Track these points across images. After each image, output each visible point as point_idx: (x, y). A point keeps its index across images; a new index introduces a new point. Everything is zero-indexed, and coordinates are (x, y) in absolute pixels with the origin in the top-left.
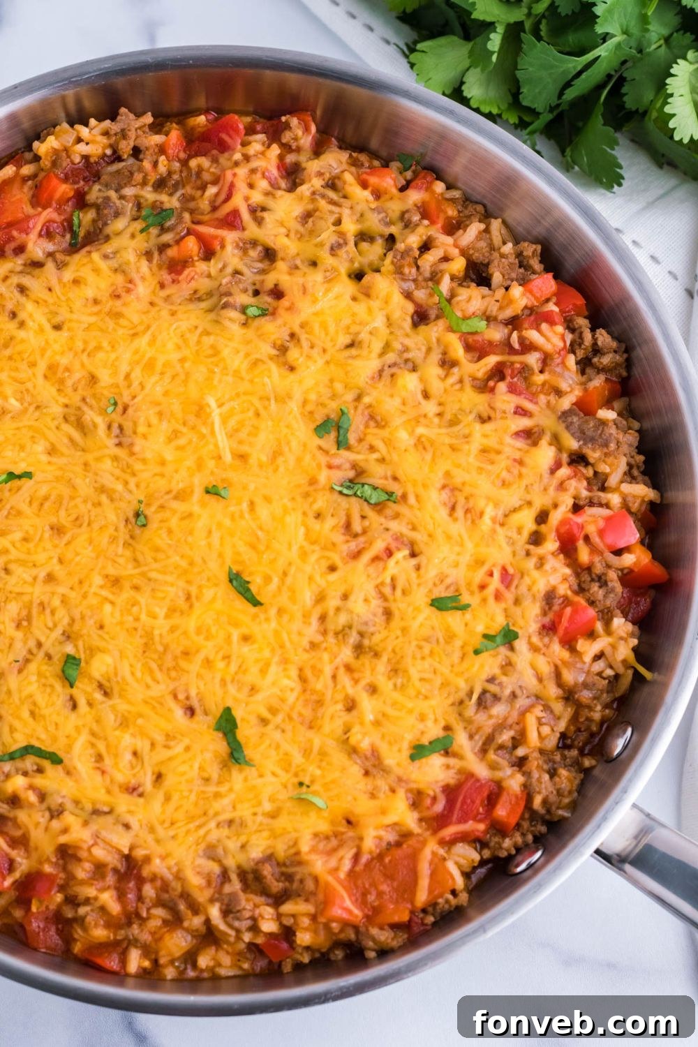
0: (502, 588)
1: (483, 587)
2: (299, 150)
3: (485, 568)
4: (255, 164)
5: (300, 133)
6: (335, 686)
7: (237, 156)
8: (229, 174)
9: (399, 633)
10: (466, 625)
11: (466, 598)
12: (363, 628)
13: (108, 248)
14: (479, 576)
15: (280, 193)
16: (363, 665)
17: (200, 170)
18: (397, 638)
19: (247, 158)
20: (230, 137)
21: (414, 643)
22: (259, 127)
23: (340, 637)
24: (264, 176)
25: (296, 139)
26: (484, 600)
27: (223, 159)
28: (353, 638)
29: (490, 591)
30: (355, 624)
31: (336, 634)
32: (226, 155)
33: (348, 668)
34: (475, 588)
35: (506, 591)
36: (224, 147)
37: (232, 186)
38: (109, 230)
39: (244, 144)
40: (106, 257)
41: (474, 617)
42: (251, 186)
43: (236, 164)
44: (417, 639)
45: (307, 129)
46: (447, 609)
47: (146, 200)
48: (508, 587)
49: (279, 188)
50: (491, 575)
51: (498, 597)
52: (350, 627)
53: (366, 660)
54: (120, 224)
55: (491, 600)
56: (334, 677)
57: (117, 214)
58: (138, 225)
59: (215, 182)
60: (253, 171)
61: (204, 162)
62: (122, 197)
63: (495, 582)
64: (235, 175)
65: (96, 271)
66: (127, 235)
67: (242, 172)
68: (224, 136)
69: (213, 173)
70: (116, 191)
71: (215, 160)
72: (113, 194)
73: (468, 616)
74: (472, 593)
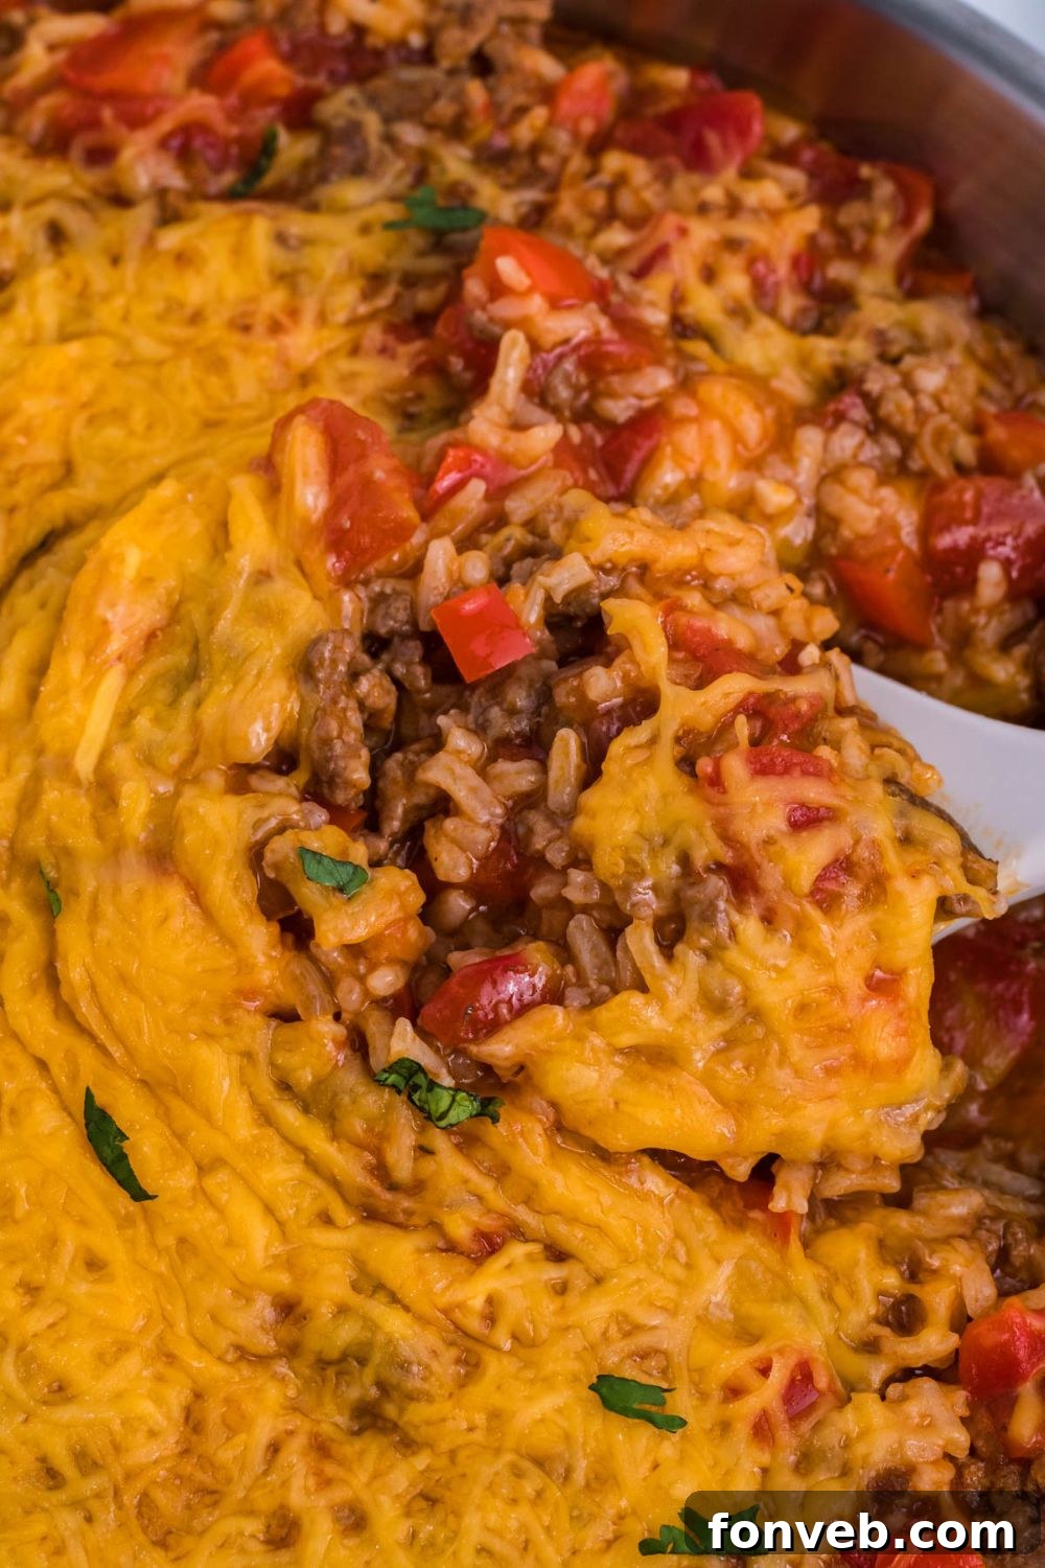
0: (779, 1415)
1: (734, 1392)
2: (865, 257)
3: (757, 1351)
4: (743, 229)
5: (885, 219)
6: (266, 1473)
7: (714, 193)
8: (671, 221)
9: (480, 1419)
10: (656, 1466)
11: (682, 1403)
12: (394, 1376)
13: (298, 223)
14: (734, 1361)
15: (764, 323)
16: (362, 1453)
17: (621, 180)
18: (471, 1429)
19: (734, 207)
20: (726, 146)
21: (509, 1457)
22: (807, 155)
23: (331, 1372)
24: (750, 266)
25: (870, 229)
26: (725, 1427)
27: (683, 183)
28: (362, 1387)
29: (750, 1406)
30: (377, 1357)
31: (322, 1363)
32: (695, 179)
33: (321, 1448)
34: (713, 1387)
35: (787, 1426)
36: (699, 160)
37: (662, 252)
38: (324, 193)
39: (748, 174)
40: (281, 239)
41: (682, 1459)
42: (709, 275)
43: (703, 209)
44: (517, 1452)
45: (906, 220)
46: (626, 1412)
47: (443, 171)
48: (795, 1418)
49: (773, 313)
50: (765, 1371)
51: (762, 1430)
52: (362, 1362)
53: (372, 1448)
54: (353, 192)
55: (742, 1430)
56: (274, 1448)
57: (359, 170)
58: (389, 212)
59: (634, 223)
60: (732, 245)
61: (640, 171)
62: (390, 139)
63: (767, 1394)
64: (683, 232)
65: (239, 252)
66: (355, 221)
67: (703, 233)
68: (712, 139)
69: (643, 204)
70: (387, 120)
71: (665, 177)
72: (372, 122)
73: (669, 1447)
74: (703, 1396)
